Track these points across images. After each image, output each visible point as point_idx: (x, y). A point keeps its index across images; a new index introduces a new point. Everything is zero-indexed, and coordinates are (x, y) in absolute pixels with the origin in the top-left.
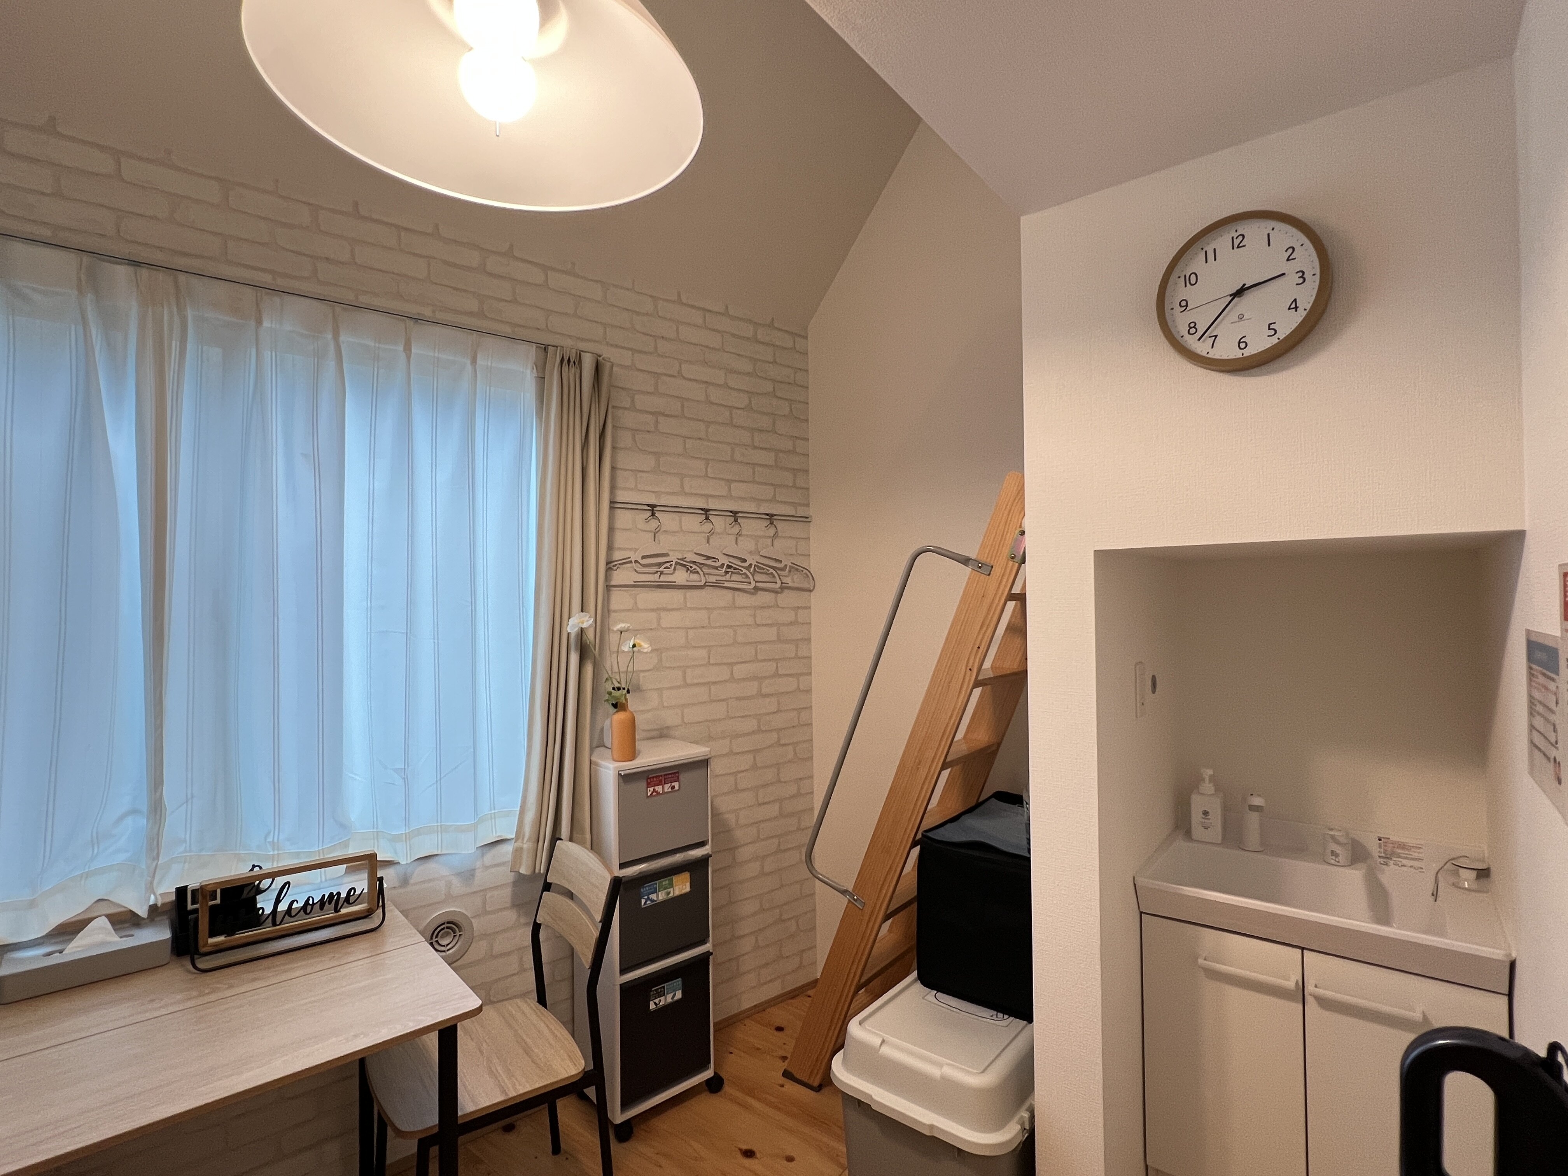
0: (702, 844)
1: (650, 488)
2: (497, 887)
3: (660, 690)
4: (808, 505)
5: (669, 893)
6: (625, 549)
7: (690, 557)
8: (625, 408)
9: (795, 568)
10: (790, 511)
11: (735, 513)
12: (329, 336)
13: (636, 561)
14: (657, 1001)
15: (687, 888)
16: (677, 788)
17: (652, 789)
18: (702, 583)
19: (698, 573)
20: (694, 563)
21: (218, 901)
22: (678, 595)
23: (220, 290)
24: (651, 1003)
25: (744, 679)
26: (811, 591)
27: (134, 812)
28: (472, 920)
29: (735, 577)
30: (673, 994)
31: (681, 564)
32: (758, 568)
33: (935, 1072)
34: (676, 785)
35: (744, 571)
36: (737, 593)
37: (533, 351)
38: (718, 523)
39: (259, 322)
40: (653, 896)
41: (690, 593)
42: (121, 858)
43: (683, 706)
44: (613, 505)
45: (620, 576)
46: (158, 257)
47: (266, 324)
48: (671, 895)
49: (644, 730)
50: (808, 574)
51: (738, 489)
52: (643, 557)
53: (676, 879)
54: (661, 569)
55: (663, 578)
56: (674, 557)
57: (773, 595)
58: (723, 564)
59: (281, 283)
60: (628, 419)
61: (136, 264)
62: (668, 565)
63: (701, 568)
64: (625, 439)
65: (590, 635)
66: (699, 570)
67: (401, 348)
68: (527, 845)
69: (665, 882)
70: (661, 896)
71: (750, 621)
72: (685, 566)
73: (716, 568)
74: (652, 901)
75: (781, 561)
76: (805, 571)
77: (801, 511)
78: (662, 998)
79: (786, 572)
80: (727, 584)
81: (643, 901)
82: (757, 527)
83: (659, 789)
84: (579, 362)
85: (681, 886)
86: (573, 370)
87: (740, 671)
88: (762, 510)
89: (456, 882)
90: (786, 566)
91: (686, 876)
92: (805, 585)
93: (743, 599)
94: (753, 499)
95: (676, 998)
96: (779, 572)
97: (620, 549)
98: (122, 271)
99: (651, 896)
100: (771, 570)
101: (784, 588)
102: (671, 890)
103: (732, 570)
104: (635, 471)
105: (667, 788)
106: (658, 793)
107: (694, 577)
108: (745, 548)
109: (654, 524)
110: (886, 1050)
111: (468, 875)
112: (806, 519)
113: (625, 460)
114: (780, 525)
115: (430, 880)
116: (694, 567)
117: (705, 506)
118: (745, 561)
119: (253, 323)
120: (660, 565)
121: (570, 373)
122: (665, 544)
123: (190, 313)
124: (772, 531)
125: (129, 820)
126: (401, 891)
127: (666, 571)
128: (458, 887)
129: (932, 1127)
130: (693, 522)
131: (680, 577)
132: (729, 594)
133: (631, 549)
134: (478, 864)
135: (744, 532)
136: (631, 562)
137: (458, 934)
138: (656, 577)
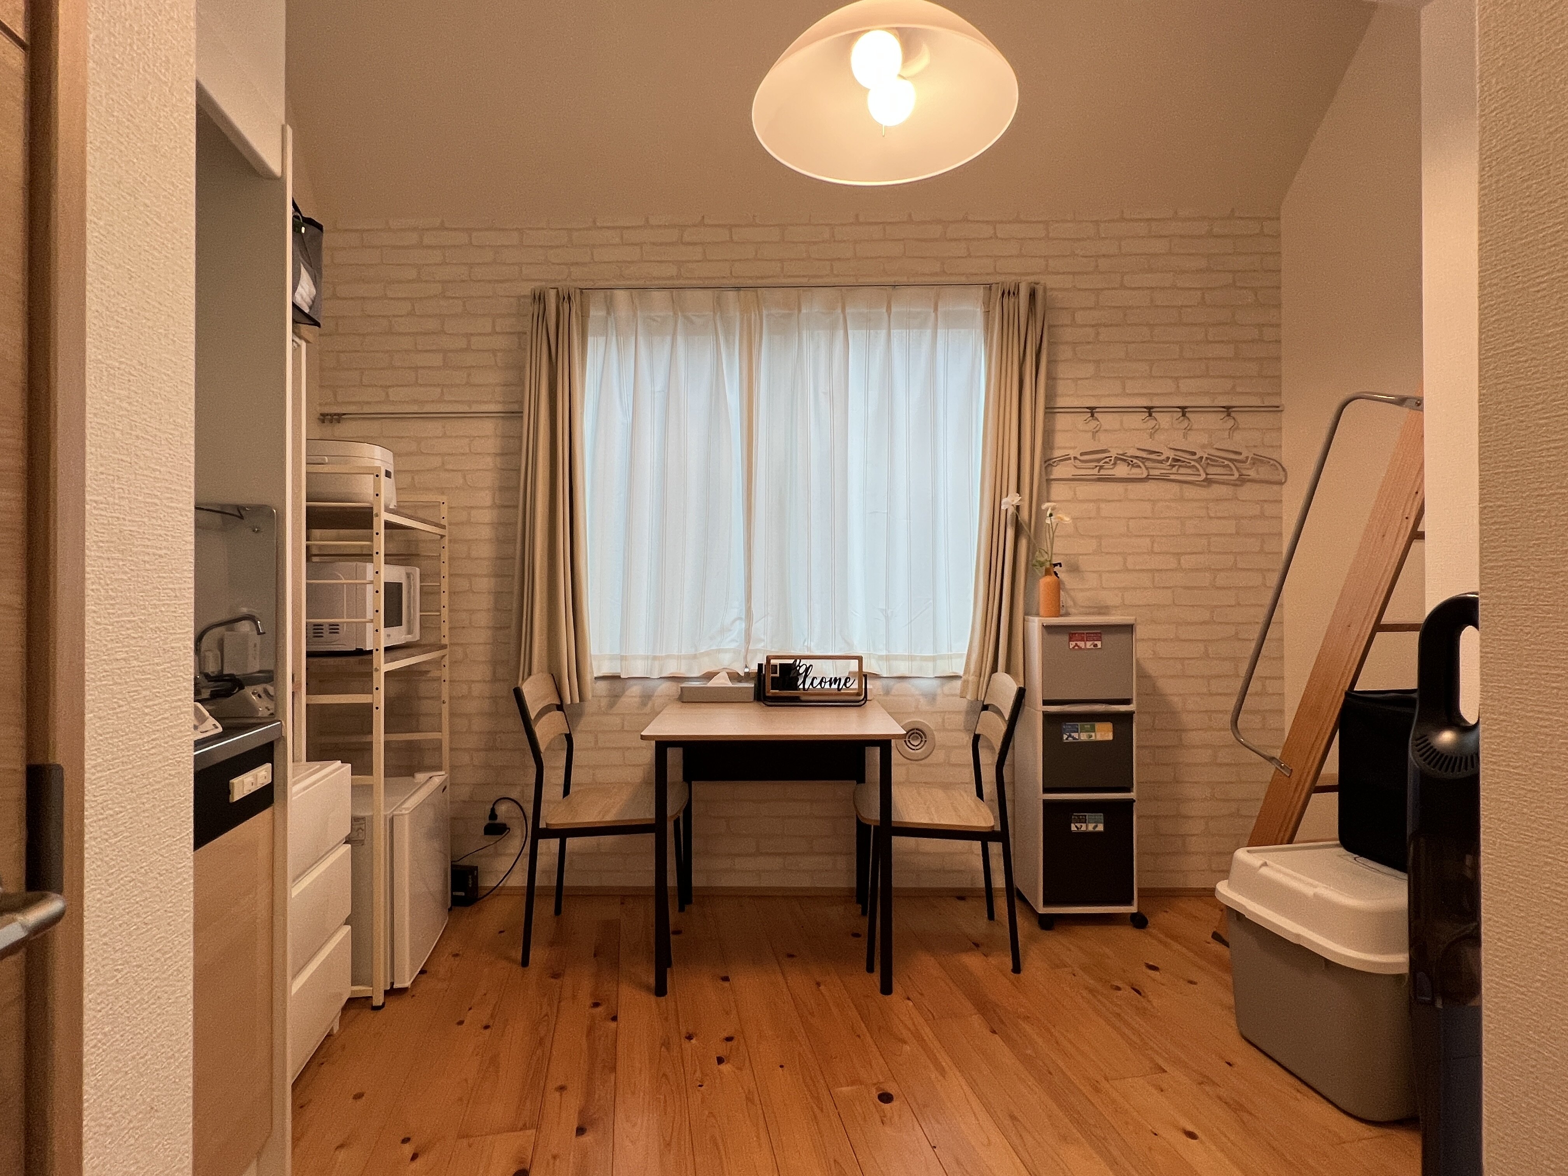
0: (1127, 702)
1: (1091, 393)
2: (954, 712)
3: (1100, 573)
4: (1279, 394)
5: (1091, 736)
6: (1065, 448)
7: (1131, 452)
8: (1067, 326)
9: (1258, 460)
10: (1255, 401)
11: (1183, 408)
12: (839, 311)
13: (1075, 458)
14: (1078, 825)
15: (1110, 737)
16: (1099, 646)
17: (1074, 643)
18: (1144, 476)
19: (1139, 467)
20: (1137, 457)
21: (778, 675)
22: (1119, 488)
23: (779, 294)
24: (1073, 825)
25: (1192, 570)
26: (1281, 483)
27: (740, 619)
28: (935, 733)
29: (1182, 470)
30: (1094, 825)
31: (1121, 459)
32: (1211, 461)
33: (1309, 891)
34: (1099, 644)
35: (1193, 463)
36: (1185, 485)
37: (981, 292)
38: (1164, 420)
39: (800, 310)
40: (1076, 735)
41: (1130, 486)
42: (733, 645)
43: (1125, 589)
44: (1051, 411)
45: (1058, 471)
46: (750, 282)
47: (804, 311)
48: (1093, 738)
49: (1083, 607)
50: (1278, 465)
51: (1186, 385)
52: (1082, 454)
53: (1098, 726)
54: (1101, 464)
55: (1102, 472)
56: (1113, 453)
57: (1231, 488)
58: (1168, 458)
59: (813, 282)
60: (1068, 334)
61: (738, 288)
62: (1107, 460)
63: (1143, 463)
64: (1065, 352)
65: (1024, 515)
66: (1141, 464)
67: (885, 310)
68: (972, 678)
69: (1087, 726)
70: (1084, 737)
71: (1203, 513)
72: (1125, 460)
73: (1161, 462)
74: (1074, 738)
75: (1240, 454)
76: (1272, 462)
77: (1274, 401)
78: (1084, 825)
79: (1247, 465)
80: (1172, 477)
81: (1065, 737)
82: (1214, 421)
83: (1081, 644)
84: (1016, 293)
85: (1104, 733)
86: (1012, 300)
87: (1187, 562)
88: (1216, 403)
89: (922, 700)
90: (1247, 458)
91: (1109, 726)
92: (1276, 478)
93: (1191, 492)
94: (1206, 393)
95: (1097, 829)
96: (1238, 465)
97: (1059, 448)
98: (731, 294)
99: (1073, 734)
100: (1226, 462)
101: (1243, 480)
102: (1093, 734)
103: (1179, 463)
104: (1076, 380)
105: (1089, 645)
106: (1080, 648)
107: (1135, 471)
108: (1197, 441)
109: (1093, 424)
110: (1264, 871)
111: (932, 698)
112: (1277, 409)
113: (1063, 371)
114: (1240, 418)
115: (906, 696)
116: (1135, 461)
117: (1150, 404)
118: (1194, 454)
119: (796, 312)
120: (1099, 460)
121: (1010, 302)
122: (1103, 441)
123: (765, 312)
124: (1231, 423)
125: (738, 622)
126: (885, 698)
127: (1106, 466)
128: (924, 705)
129: (1298, 936)
130: (1136, 420)
131: (1122, 470)
132: (1176, 487)
133: (1071, 448)
134: (939, 691)
135: (1195, 427)
136: (1070, 459)
137: (924, 739)
138: (1095, 471)
